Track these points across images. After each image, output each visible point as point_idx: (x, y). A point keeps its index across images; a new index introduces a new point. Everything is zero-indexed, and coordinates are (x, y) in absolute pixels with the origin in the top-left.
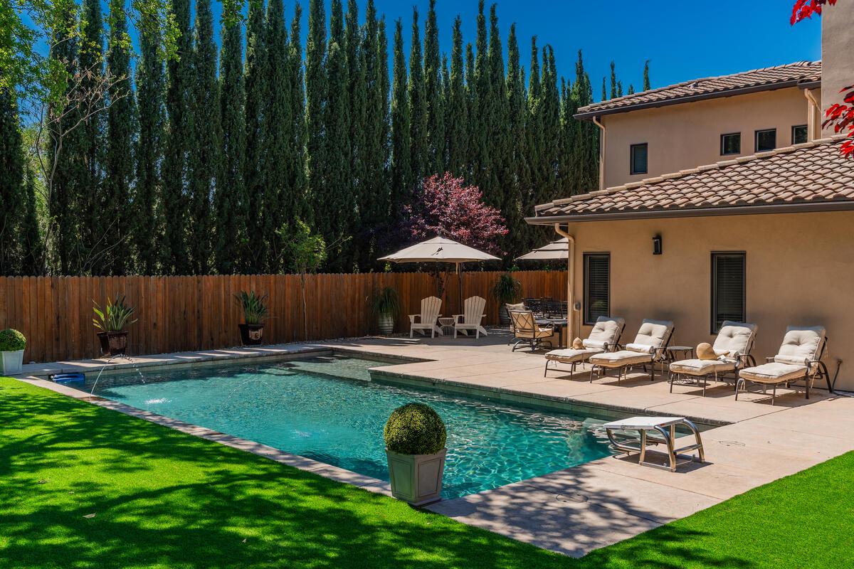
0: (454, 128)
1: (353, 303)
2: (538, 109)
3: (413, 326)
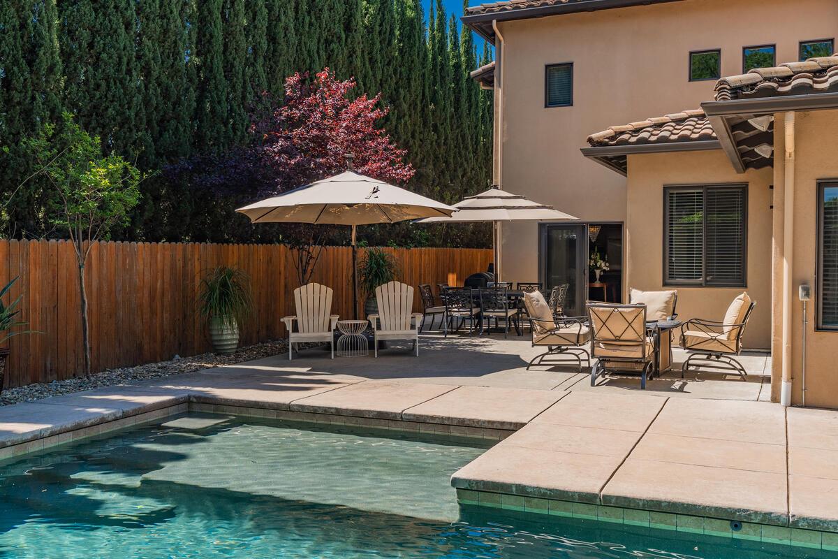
0: (280, 20)
1: (152, 298)
2: (374, 17)
3: (294, 338)
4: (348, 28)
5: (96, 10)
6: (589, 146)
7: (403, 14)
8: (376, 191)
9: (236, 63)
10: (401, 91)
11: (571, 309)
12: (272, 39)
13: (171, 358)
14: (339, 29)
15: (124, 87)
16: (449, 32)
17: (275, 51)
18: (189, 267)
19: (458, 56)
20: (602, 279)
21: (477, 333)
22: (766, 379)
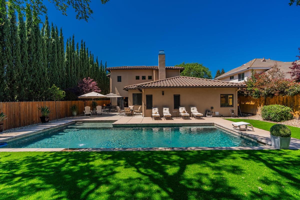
3: (85, 114)
4: (88, 68)
5: (52, 68)
6: (124, 89)
7: (96, 66)
8: (98, 94)
9: (72, 74)
10: (96, 78)
11: (122, 108)
12: (77, 70)
13: (65, 117)
14: (87, 69)
15: (56, 78)
16: (103, 68)
17: (78, 72)
18: (67, 104)
19: (104, 72)
20: (126, 104)
21: (109, 112)
22: (142, 115)
